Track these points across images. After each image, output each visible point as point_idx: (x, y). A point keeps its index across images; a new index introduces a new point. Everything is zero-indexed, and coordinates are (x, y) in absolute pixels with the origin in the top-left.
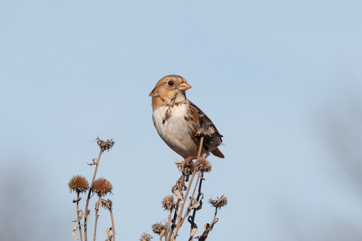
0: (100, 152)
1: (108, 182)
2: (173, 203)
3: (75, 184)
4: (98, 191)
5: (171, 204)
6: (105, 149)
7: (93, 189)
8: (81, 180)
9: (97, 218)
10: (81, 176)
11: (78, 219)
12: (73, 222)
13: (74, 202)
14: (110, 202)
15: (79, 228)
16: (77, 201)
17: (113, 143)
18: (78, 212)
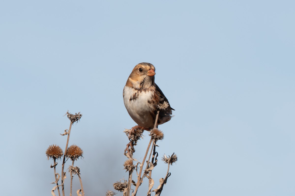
0: (71, 124)
1: (79, 148)
2: (133, 166)
3: (51, 152)
4: (71, 156)
5: (131, 166)
6: (74, 121)
7: (67, 155)
8: (56, 149)
9: (72, 178)
10: (56, 145)
11: (56, 181)
12: (52, 183)
13: (52, 167)
14: (78, 169)
15: (57, 188)
16: (54, 167)
17: (81, 115)
18: (56, 175)
